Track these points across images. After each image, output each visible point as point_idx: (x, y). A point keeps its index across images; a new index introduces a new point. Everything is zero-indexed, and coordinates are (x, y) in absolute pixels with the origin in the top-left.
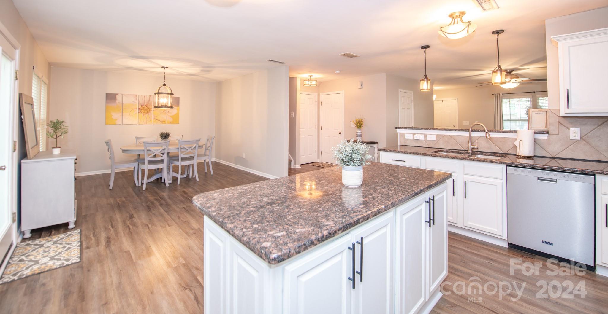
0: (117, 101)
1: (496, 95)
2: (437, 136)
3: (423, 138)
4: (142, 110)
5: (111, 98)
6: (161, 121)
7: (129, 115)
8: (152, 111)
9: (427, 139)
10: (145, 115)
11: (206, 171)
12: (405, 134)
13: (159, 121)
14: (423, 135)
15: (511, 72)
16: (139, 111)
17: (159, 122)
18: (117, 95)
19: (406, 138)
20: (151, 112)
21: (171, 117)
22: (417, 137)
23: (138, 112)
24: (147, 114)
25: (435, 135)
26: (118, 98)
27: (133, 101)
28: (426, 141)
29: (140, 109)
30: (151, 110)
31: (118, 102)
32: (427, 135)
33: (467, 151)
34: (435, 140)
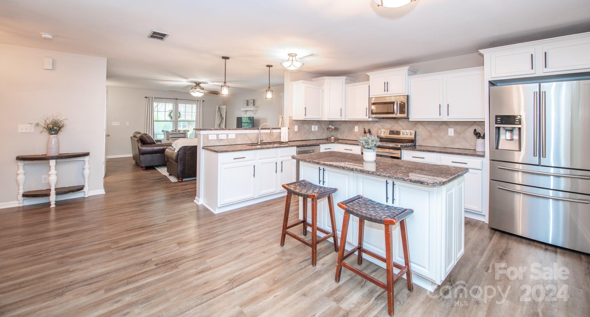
1: (149, 98)
2: (236, 134)
3: (225, 138)
9: (229, 138)
12: (209, 135)
14: (226, 135)
15: (199, 84)
19: (210, 139)
22: (221, 137)
25: (235, 134)
28: (227, 139)
32: (229, 135)
33: (258, 143)
34: (235, 138)
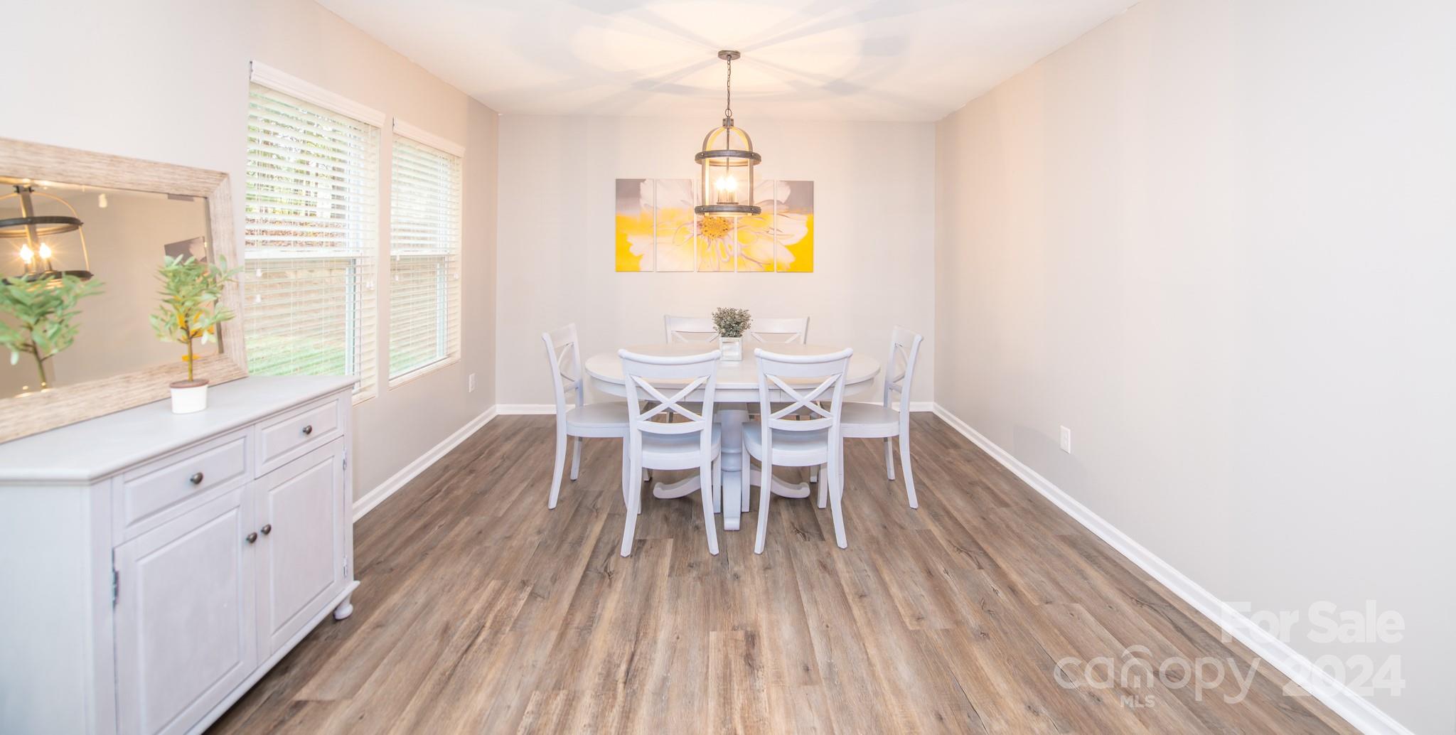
0: (642, 202)
4: (707, 228)
5: (628, 190)
6: (759, 263)
7: (674, 242)
8: (733, 228)
10: (713, 242)
11: (892, 475)
13: (756, 262)
16: (700, 231)
17: (753, 266)
18: (642, 184)
20: (730, 233)
21: (791, 248)
23: (695, 235)
24: (719, 240)
26: (645, 189)
27: (682, 201)
29: (701, 225)
30: (731, 226)
31: (646, 205)
